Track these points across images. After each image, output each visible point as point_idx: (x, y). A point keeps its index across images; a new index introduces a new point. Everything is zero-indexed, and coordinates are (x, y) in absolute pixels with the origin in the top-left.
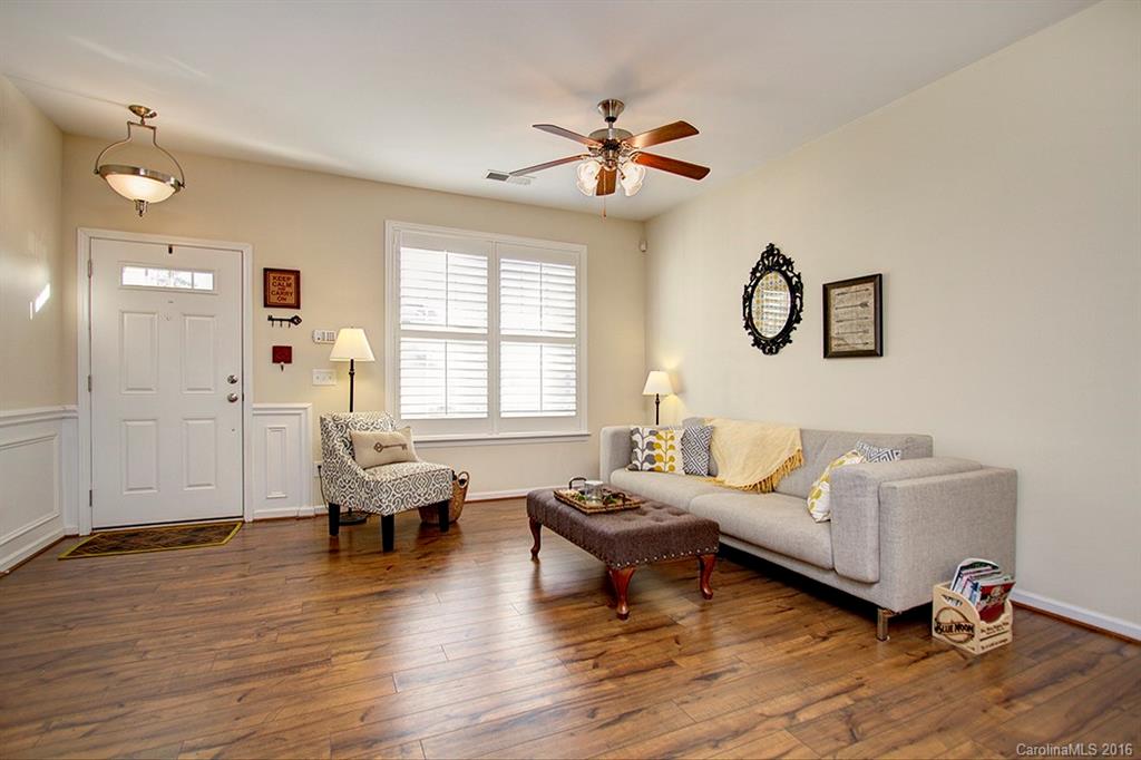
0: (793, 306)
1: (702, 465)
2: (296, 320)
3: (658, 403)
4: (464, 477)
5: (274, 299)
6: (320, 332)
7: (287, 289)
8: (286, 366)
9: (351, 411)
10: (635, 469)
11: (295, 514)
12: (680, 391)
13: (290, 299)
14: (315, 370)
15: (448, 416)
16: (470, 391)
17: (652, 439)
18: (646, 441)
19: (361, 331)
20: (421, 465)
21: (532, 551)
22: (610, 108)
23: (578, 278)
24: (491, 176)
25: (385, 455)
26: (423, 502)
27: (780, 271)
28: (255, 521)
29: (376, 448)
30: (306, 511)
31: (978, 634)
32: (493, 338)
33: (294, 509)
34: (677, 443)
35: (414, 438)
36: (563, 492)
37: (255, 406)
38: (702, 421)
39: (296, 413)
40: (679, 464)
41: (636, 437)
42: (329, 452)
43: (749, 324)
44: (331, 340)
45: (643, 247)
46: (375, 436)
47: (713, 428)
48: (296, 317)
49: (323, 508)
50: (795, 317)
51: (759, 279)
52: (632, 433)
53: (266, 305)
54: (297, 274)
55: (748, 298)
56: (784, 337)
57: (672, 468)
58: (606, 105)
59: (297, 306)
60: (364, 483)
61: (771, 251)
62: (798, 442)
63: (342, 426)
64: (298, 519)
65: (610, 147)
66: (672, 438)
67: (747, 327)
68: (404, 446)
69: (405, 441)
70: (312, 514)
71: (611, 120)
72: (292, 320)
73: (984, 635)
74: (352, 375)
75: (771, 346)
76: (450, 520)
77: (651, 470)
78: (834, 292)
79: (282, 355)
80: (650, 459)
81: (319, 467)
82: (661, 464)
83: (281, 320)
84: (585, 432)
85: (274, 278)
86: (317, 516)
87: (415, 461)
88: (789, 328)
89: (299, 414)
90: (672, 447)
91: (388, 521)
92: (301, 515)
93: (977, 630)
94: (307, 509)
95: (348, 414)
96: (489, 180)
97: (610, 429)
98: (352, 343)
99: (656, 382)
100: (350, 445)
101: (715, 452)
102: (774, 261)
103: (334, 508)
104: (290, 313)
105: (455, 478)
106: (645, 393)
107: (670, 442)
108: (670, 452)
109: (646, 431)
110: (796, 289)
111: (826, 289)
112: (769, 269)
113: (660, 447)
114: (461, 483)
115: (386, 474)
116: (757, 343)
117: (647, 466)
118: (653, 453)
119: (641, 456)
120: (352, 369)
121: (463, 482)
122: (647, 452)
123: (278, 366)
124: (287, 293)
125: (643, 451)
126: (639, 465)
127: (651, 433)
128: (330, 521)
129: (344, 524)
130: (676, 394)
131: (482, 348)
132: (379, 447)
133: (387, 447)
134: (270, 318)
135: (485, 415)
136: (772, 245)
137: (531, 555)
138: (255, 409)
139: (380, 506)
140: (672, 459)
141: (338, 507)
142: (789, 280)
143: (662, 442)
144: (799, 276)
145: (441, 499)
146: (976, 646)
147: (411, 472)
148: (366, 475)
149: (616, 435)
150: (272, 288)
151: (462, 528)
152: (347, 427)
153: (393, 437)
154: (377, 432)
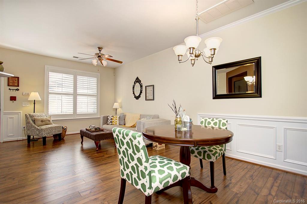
0: (141, 90)
1: (122, 123)
2: (18, 90)
3: (116, 110)
4: (66, 128)
5: (11, 84)
6: (25, 93)
7: (15, 82)
8: (14, 101)
9: (34, 113)
10: (108, 124)
11: (16, 140)
12: (121, 107)
13: (16, 84)
14: (23, 103)
15: (62, 114)
16: (68, 108)
17: (112, 118)
18: (111, 118)
19: (38, 93)
20: (54, 125)
21: (81, 142)
22: (100, 49)
23: (97, 81)
24: (74, 57)
25: (44, 123)
26: (54, 133)
27: (139, 83)
28: (3, 142)
29: (41, 121)
30: (20, 139)
31: (158, 147)
32: (75, 95)
33: (17, 138)
34: (118, 118)
35: (52, 119)
36: (87, 128)
37: (4, 112)
38: (124, 113)
39: (17, 114)
40: (118, 123)
41: (109, 117)
42: (28, 123)
43: (134, 93)
44: (28, 95)
45: (114, 74)
46: (41, 119)
47: (126, 115)
48: (18, 89)
49: (26, 138)
50: (141, 92)
51: (135, 84)
52: (108, 116)
53: (8, 85)
54: (18, 78)
55: (134, 87)
56: (139, 96)
57: (116, 124)
58: (99, 48)
59: (18, 86)
60: (38, 129)
61: (137, 78)
62: (139, 117)
63: (31, 116)
64: (17, 141)
65: (99, 57)
66: (117, 117)
67: (133, 94)
68: (49, 121)
69: (50, 119)
70: (22, 139)
71: (100, 51)
72: (16, 90)
73: (159, 147)
74: (34, 104)
75: (137, 98)
76: (62, 138)
77: (111, 124)
78: (147, 88)
79: (13, 99)
80: (111, 122)
81: (24, 127)
82: (114, 123)
83: (13, 90)
84: (99, 117)
85: (11, 79)
86: (23, 140)
87: (52, 124)
88: (140, 94)
89: (18, 114)
90: (116, 119)
91: (44, 138)
92: (18, 140)
93: (158, 146)
94: (20, 138)
95: (33, 113)
96: (74, 58)
97: (103, 116)
98: (34, 95)
99: (116, 105)
100: (34, 121)
101: (125, 120)
102: (138, 80)
103: (29, 137)
104: (16, 88)
105: (63, 128)
106: (113, 108)
107: (116, 118)
108: (116, 120)
109: (111, 116)
110: (141, 86)
111: (146, 87)
112: (137, 82)
113: (114, 119)
114: (65, 130)
115: (44, 127)
116: (135, 97)
117: (110, 123)
118: (112, 121)
119: (109, 121)
120: (35, 102)
121: (65, 129)
122: (111, 120)
123: (12, 101)
124: (15, 83)
125: (110, 120)
126: (109, 123)
127: (112, 116)
128: (28, 141)
129: (31, 141)
130: (120, 108)
131: (72, 97)
132: (42, 121)
133: (44, 121)
134: (10, 89)
135: (73, 113)
136: (137, 77)
137: (81, 143)
138: (4, 113)
139: (42, 135)
140: (116, 122)
141: (30, 136)
142: (140, 84)
143: (114, 118)
144: (142, 84)
145: (59, 133)
146: (158, 149)
147: (51, 127)
148: (39, 128)
149: (104, 117)
150: (10, 81)
151: (65, 140)
152: (33, 116)
153: (46, 119)
154: (41, 118)
